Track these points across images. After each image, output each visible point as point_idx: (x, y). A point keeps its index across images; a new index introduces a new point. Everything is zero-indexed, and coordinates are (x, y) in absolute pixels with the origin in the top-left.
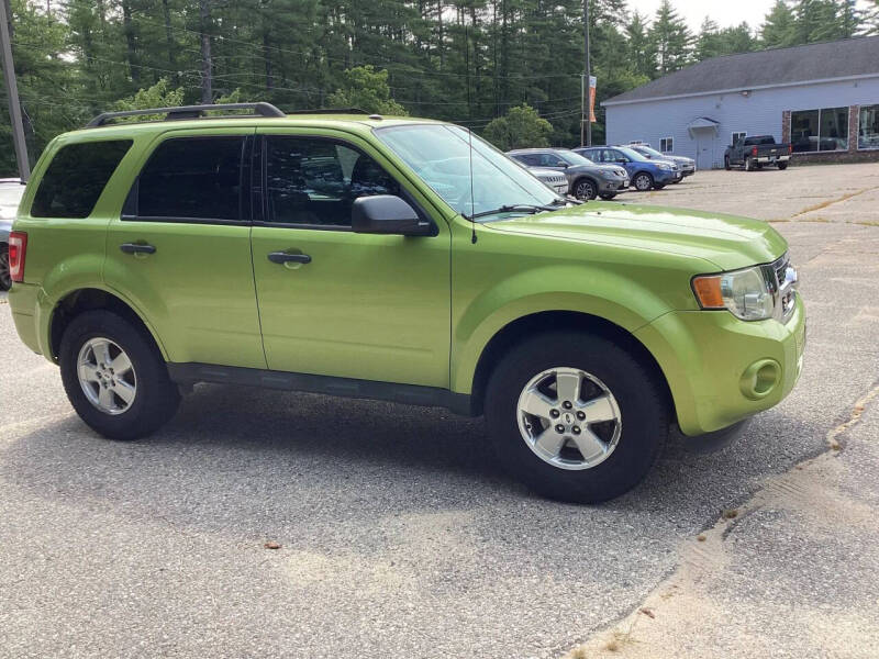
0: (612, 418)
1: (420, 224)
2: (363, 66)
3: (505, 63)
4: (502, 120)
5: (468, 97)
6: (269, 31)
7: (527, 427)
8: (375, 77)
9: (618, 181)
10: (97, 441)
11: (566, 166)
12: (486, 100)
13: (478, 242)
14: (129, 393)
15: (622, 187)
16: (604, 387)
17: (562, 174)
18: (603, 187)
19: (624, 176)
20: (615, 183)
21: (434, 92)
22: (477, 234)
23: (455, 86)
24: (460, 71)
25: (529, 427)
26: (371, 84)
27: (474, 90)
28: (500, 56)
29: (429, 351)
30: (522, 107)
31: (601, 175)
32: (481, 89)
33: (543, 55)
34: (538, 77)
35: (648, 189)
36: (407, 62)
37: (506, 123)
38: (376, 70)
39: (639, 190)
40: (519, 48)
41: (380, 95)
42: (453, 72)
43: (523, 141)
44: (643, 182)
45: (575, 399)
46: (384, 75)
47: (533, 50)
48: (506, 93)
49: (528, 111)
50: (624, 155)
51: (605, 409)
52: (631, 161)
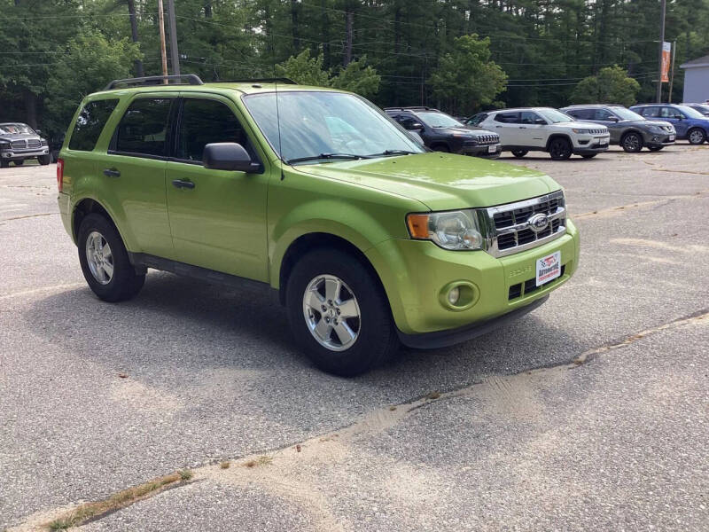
0: (356, 315)
1: (252, 164)
2: (470, 35)
3: (603, 30)
4: (594, 79)
5: (568, 59)
6: (400, 8)
7: (311, 317)
8: (478, 43)
9: (664, 135)
10: (96, 301)
11: (617, 120)
12: (584, 62)
13: (285, 179)
14: (110, 270)
15: (667, 140)
16: (351, 292)
17: (605, 127)
18: (648, 140)
19: (671, 130)
20: (660, 136)
21: (533, 54)
22: (285, 174)
23: (555, 50)
24: (562, 36)
25: (312, 317)
26: (475, 49)
27: (573, 53)
28: (599, 24)
29: (256, 256)
30: (612, 68)
31: (647, 129)
32: (580, 52)
33: (640, 22)
34: (634, 42)
35: (701, 143)
36: (512, 30)
37: (596, 81)
38: (481, 38)
39: (691, 144)
40: (620, 17)
41: (482, 58)
42: (556, 38)
43: (611, 97)
44: (696, 137)
45: (336, 299)
46: (487, 41)
47: (633, 18)
48: (603, 55)
49: (617, 70)
50: (681, 112)
51: (351, 309)
52: (686, 118)
